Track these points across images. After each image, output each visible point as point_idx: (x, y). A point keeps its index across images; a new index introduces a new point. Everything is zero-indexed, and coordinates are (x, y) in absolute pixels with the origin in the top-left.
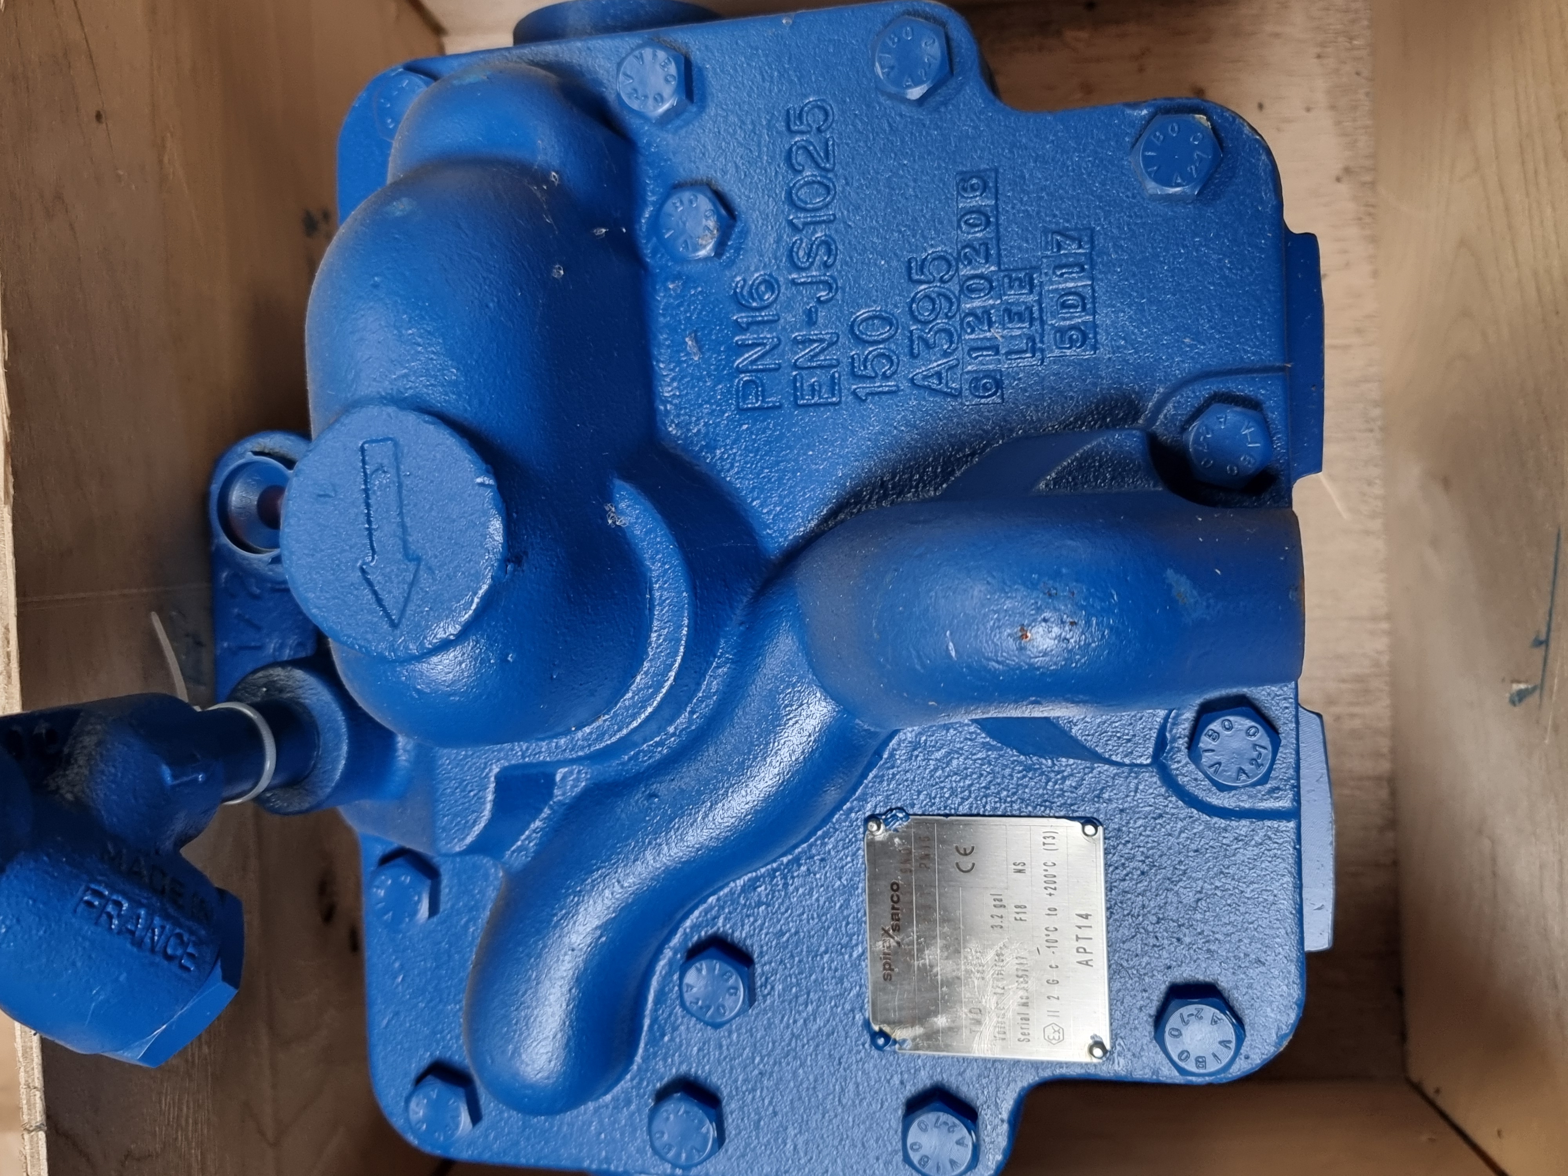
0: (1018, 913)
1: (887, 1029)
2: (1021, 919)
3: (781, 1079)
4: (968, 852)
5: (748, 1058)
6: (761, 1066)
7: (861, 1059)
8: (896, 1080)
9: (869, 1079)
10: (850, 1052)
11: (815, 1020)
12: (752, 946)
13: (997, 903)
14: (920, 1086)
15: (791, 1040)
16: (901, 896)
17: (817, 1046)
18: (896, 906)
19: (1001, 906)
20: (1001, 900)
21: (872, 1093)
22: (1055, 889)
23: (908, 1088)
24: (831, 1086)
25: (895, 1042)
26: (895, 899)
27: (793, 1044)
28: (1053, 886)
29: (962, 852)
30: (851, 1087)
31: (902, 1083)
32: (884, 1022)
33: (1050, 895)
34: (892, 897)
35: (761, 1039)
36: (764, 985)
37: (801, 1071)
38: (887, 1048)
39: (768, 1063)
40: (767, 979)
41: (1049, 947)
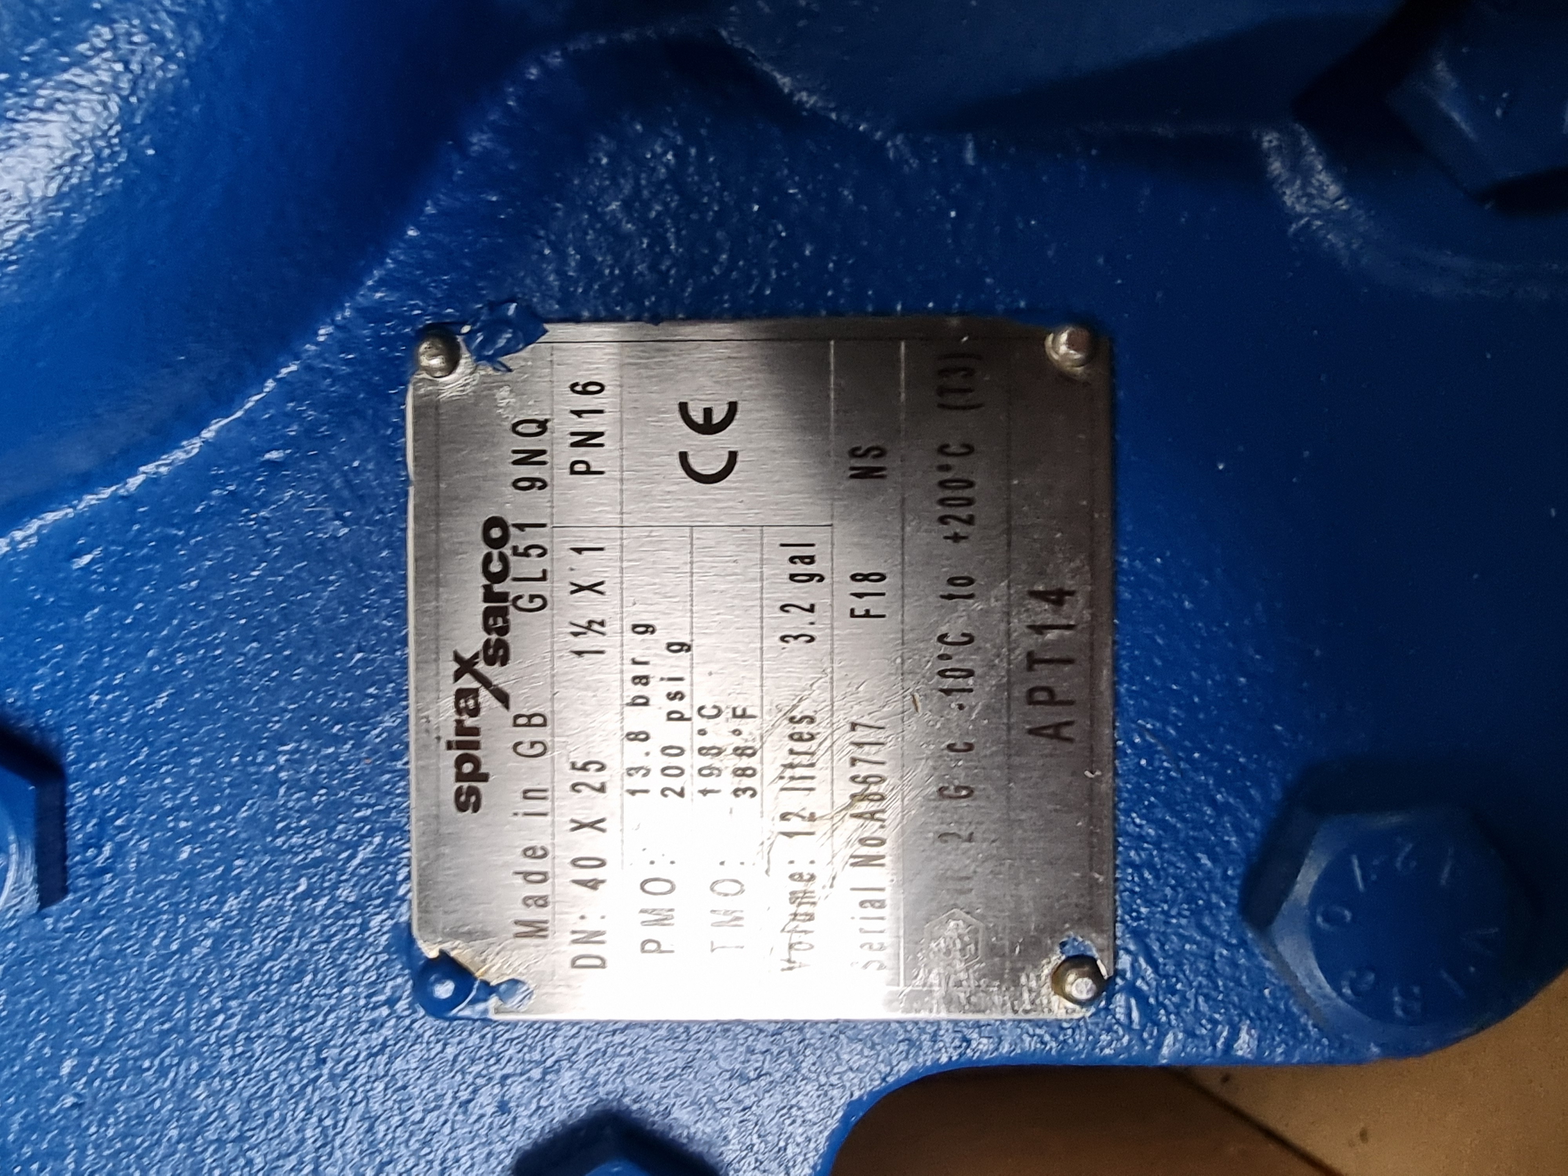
0: (860, 595)
1: (461, 952)
2: (867, 614)
3: (140, 1117)
4: (717, 418)
5: (38, 1060)
6: (79, 1085)
7: (384, 1045)
8: (486, 1101)
9: (404, 1105)
10: (352, 1025)
11: (246, 939)
12: (58, 728)
13: (800, 568)
14: (559, 1115)
15: (173, 1001)
16: (513, 559)
17: (252, 1014)
18: (497, 588)
19: (811, 577)
20: (811, 560)
21: (414, 1145)
22: (970, 521)
23: (522, 1122)
24: (292, 1128)
25: (488, 989)
26: (496, 567)
27: (178, 1014)
28: (963, 513)
29: (699, 418)
30: (353, 1128)
31: (503, 1108)
32: (454, 934)
33: (956, 538)
34: (488, 559)
35: (80, 1003)
36: (95, 842)
37: (201, 1092)
38: (464, 1010)
39: (98, 1073)
40: (102, 824)
41: (948, 692)
